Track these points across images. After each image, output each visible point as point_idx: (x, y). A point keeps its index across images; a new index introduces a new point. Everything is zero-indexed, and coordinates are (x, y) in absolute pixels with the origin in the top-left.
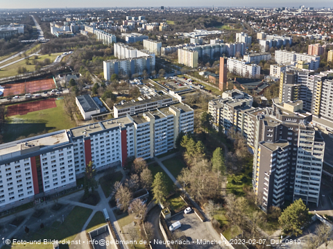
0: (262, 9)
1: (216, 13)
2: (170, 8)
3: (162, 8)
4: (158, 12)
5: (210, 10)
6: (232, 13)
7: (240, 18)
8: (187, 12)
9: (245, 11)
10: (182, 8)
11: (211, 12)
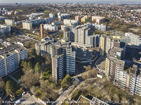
0: (61, 4)
1: (42, 6)
2: (20, 4)
3: (17, 4)
4: (14, 6)
5: (40, 4)
6: (48, 5)
7: (52, 7)
8: (29, 5)
10: (27, 4)
11: (40, 5)
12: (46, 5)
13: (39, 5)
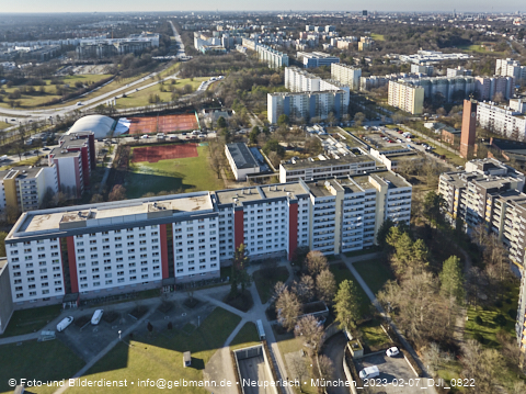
1: (460, 23)
2: (377, 14)
3: (365, 13)
4: (357, 20)
5: (449, 17)
8: (407, 19)
9: (518, 19)
10: (399, 14)
11: (451, 21)
12: (477, 22)
13: (446, 21)
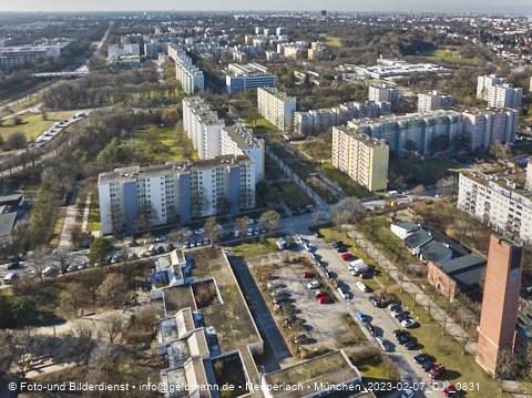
1: (420, 23)
2: (337, 14)
3: (324, 13)
4: (315, 21)
5: (408, 18)
6: (448, 24)
7: (468, 33)
8: (366, 20)
9: (472, 21)
10: (358, 15)
11: (410, 21)
12: (435, 23)
13: (405, 22)
